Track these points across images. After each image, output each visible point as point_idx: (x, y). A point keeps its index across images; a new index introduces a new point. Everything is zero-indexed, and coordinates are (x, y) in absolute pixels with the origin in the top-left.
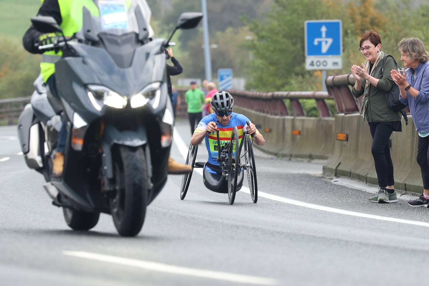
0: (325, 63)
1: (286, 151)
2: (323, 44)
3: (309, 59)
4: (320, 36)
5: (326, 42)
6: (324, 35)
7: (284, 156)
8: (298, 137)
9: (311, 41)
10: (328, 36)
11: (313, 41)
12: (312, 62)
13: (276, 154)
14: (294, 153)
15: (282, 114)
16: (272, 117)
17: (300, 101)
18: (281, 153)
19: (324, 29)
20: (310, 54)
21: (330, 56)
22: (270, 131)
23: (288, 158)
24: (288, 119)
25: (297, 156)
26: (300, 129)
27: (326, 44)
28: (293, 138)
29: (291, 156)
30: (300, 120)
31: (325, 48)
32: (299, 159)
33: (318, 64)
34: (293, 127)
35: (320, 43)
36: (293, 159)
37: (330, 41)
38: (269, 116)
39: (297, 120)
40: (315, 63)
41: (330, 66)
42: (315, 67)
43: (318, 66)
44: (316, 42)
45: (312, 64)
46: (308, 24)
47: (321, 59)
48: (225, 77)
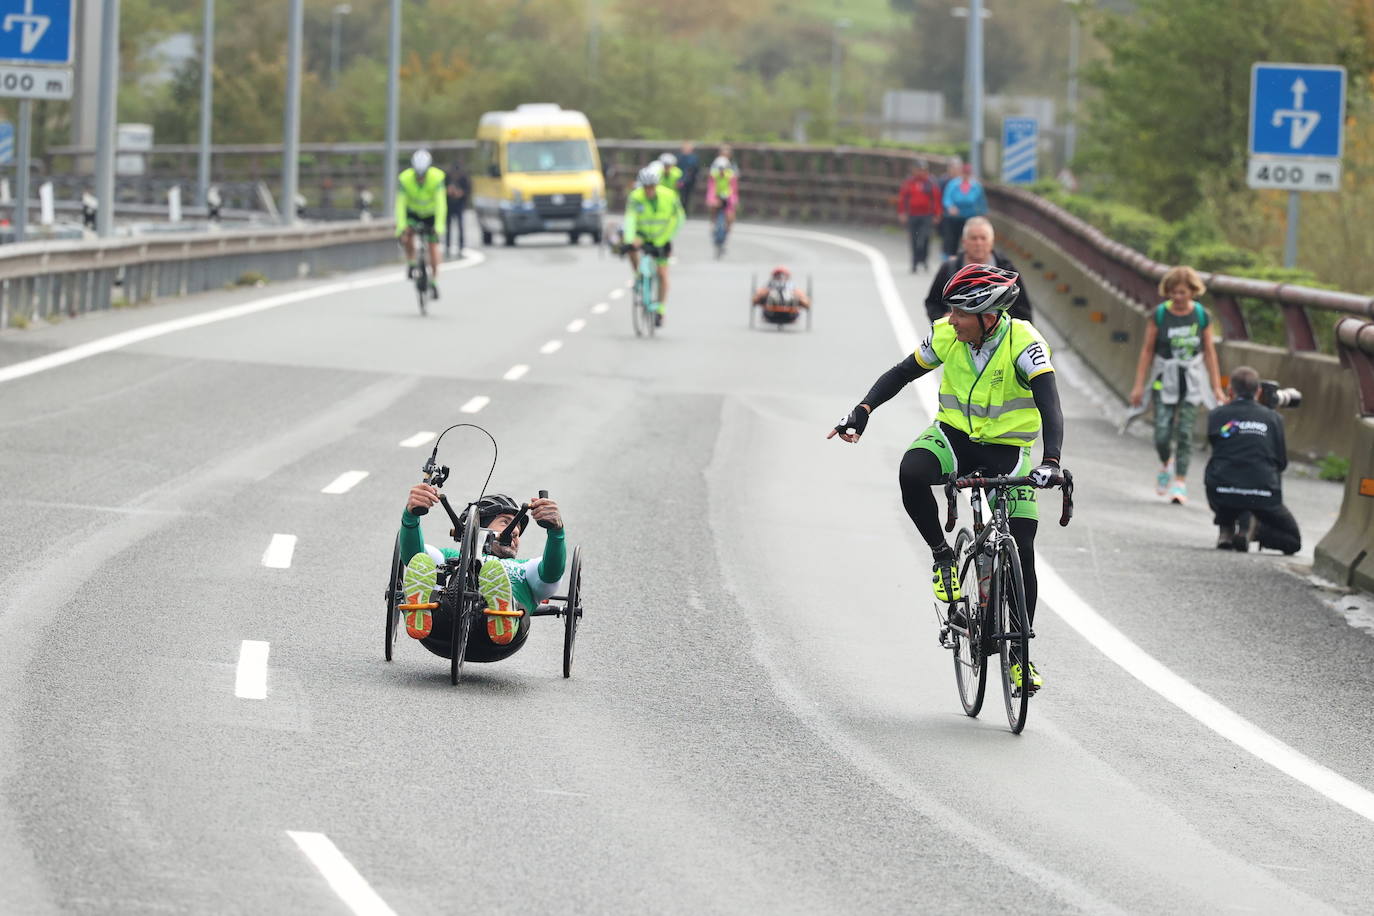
0: (1296, 175)
2: (1296, 124)
3: (1259, 161)
4: (1288, 104)
5: (1304, 121)
6: (1298, 102)
9: (1265, 116)
10: (1308, 105)
11: (1270, 116)
12: (1265, 170)
17: (1238, 300)
19: (1299, 88)
20: (1262, 147)
21: (1313, 157)
27: (1303, 125)
30: (1237, 350)
31: (1299, 136)
33: (1280, 174)
35: (1288, 122)
37: (1314, 118)
39: (1229, 348)
40: (1271, 172)
41: (1309, 183)
42: (1271, 183)
43: (1280, 180)
44: (1277, 119)
45: (1264, 174)
46: (1261, 72)
47: (1288, 163)
48: (1019, 136)
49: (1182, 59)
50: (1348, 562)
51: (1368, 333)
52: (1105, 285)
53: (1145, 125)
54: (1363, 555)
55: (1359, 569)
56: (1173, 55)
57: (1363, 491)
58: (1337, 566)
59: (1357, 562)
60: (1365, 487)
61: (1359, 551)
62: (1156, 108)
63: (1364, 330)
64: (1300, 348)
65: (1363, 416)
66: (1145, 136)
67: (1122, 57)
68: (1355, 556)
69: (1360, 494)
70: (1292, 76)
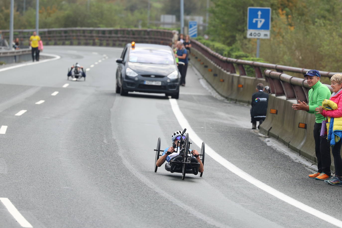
0: (259, 35)
1: (233, 97)
2: (259, 22)
3: (249, 32)
4: (257, 17)
5: (261, 21)
6: (259, 17)
7: (232, 100)
8: (242, 89)
9: (251, 20)
10: (262, 17)
12: (251, 33)
13: (227, 98)
14: (238, 99)
15: (232, 72)
16: (225, 71)
17: (244, 66)
18: (230, 97)
19: (259, 13)
20: (250, 28)
21: (263, 30)
22: (223, 81)
23: (234, 102)
24: (236, 77)
25: (240, 101)
26: (243, 84)
28: (238, 89)
29: (236, 100)
30: (243, 78)
31: (260, 25)
32: (242, 103)
34: (239, 82)
35: (257, 22)
36: (237, 102)
37: (263, 20)
38: (223, 70)
39: (241, 78)
40: (253, 34)
41: (262, 37)
42: (253, 37)
43: (255, 36)
44: (254, 21)
45: (251, 35)
46: (250, 9)
47: (257, 32)
48: (193, 26)
49: (232, 6)
50: (267, 130)
51: (272, 73)
52: (212, 62)
53: (223, 23)
54: (271, 128)
55: (270, 131)
56: (230, 5)
57: (271, 112)
58: (265, 131)
59: (270, 130)
60: (271, 111)
61: (270, 127)
62: (226, 18)
63: (271, 73)
64: (259, 77)
65: (272, 94)
66: (223, 26)
67: (218, 6)
68: (269, 128)
69: (270, 113)
70: (258, 10)
